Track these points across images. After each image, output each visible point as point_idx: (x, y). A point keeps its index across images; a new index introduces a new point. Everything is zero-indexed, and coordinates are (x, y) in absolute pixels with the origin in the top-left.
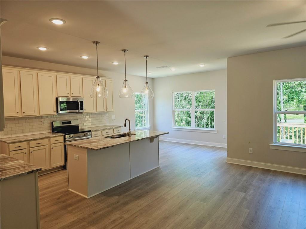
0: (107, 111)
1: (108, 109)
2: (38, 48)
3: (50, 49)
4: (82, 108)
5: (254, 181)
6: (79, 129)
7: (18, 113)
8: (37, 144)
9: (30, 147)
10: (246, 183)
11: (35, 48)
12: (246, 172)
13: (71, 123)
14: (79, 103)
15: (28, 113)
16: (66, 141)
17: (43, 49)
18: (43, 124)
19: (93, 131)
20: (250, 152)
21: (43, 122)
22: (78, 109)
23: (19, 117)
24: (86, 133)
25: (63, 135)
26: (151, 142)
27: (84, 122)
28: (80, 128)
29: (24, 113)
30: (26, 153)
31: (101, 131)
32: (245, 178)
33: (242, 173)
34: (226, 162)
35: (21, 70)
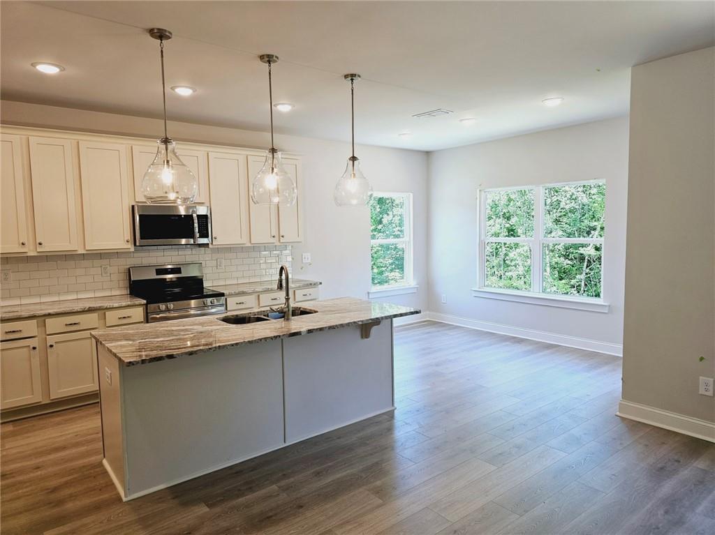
0: (281, 241)
1: (283, 237)
2: (35, 67)
3: (71, 71)
4: (204, 234)
5: (700, 509)
6: (203, 288)
7: (23, 244)
8: (66, 325)
9: (48, 333)
10: (666, 512)
11: (26, 66)
12: (679, 461)
13: (180, 273)
14: (196, 221)
15: (51, 246)
16: (149, 321)
17: (48, 69)
18: (106, 273)
19: (231, 295)
20: (702, 391)
21: (105, 269)
22: (192, 235)
23: (28, 255)
24: (209, 300)
25: (141, 305)
26: (362, 337)
27: (218, 271)
28: (206, 284)
29: (40, 244)
30: (34, 348)
31: (257, 294)
32: (667, 488)
33: (660, 466)
34: (618, 414)
35: (31, 134)
